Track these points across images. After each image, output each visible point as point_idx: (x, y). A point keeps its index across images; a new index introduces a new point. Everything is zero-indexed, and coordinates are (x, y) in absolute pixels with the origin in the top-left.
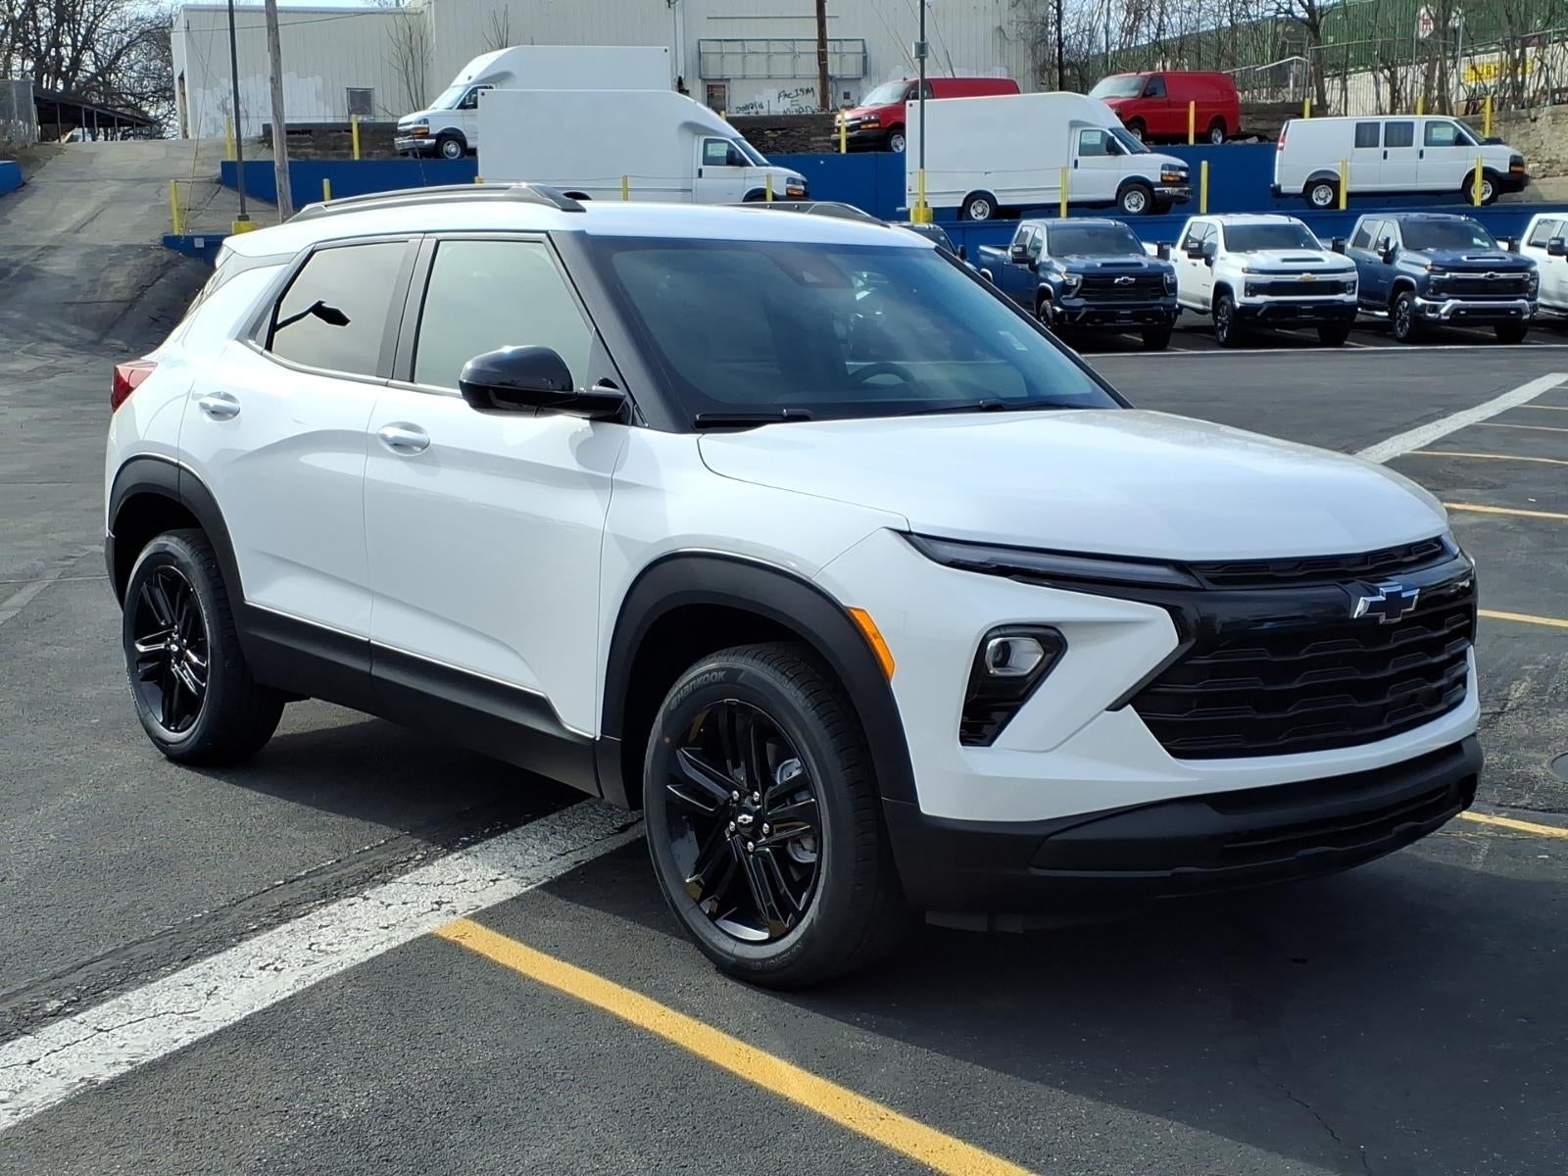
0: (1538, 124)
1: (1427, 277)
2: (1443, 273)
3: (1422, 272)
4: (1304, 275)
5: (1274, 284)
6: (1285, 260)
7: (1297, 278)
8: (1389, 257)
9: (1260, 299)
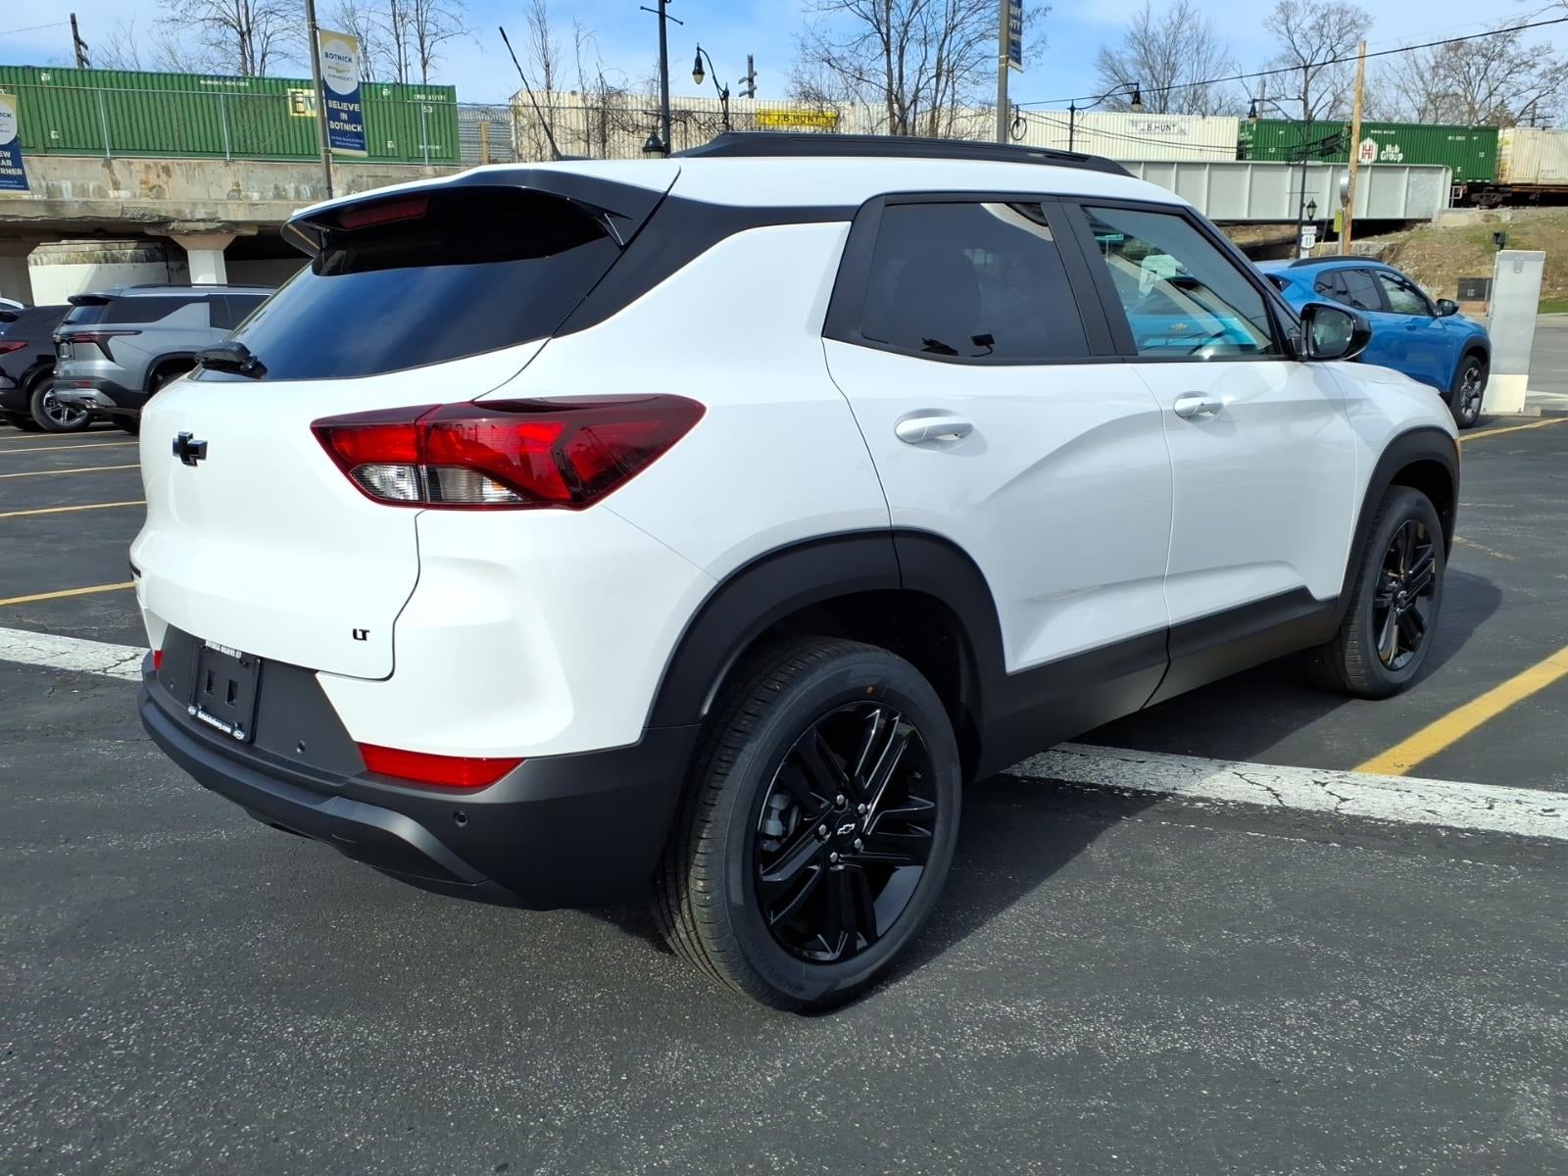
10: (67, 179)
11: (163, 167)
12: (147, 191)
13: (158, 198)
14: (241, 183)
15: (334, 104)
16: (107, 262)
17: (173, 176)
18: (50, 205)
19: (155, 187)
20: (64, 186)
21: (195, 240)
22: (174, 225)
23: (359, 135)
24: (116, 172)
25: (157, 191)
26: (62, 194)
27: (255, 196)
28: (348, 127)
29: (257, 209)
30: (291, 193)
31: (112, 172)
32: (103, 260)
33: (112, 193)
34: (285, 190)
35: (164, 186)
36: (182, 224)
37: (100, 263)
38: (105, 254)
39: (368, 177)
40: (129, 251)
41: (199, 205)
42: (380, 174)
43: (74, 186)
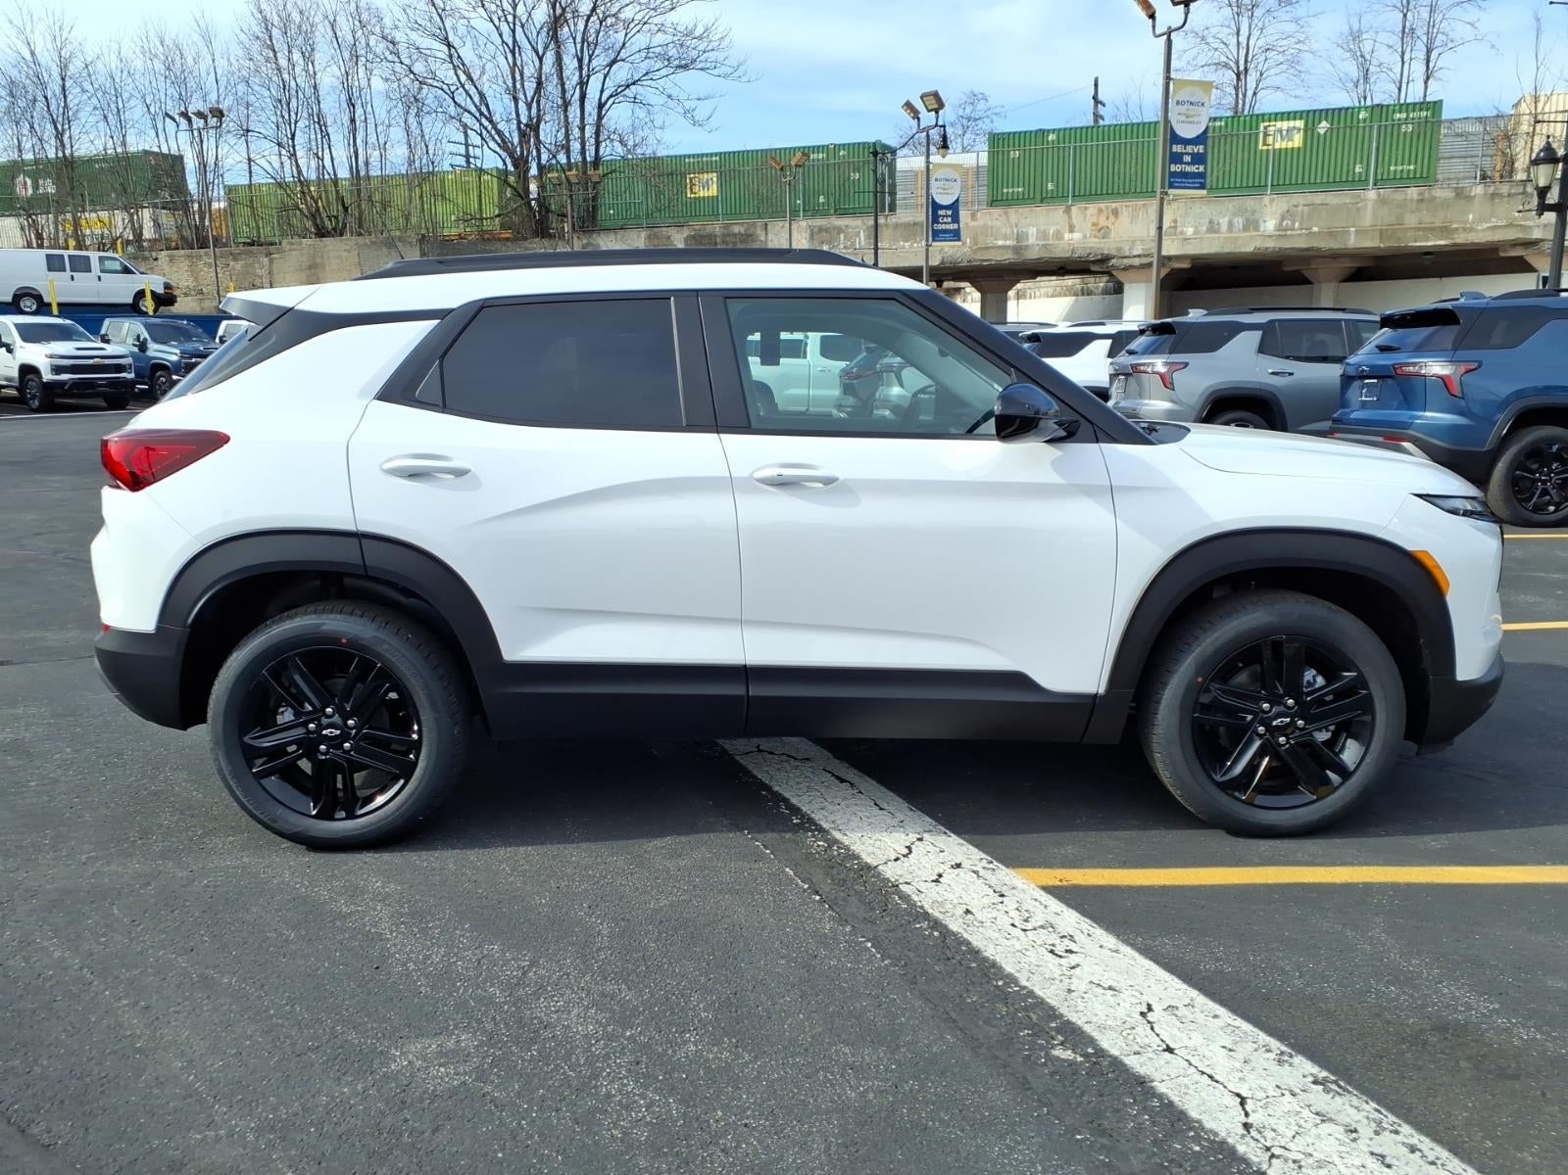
0: (159, 262)
1: (179, 362)
2: (191, 358)
3: (175, 358)
4: (96, 360)
5: (73, 366)
6: (78, 349)
7: (91, 362)
8: (143, 346)
9: (65, 377)
10: (1033, 226)
11: (1113, 210)
12: (1096, 233)
13: (1103, 238)
14: (1179, 220)
15: (1178, 148)
16: (1083, 295)
17: (1120, 216)
18: (1017, 249)
19: (1102, 228)
20: (1030, 232)
21: (1131, 274)
22: (1113, 261)
23: (1202, 175)
24: (1073, 217)
25: (1103, 232)
26: (1028, 239)
27: (1190, 231)
28: (1193, 169)
29: (1188, 243)
30: (1224, 227)
31: (1070, 218)
32: (1080, 293)
33: (1067, 236)
34: (1218, 224)
35: (1112, 227)
36: (1120, 260)
37: (1077, 295)
38: (1083, 288)
39: (1304, 205)
40: (1101, 285)
41: (1138, 243)
42: (1318, 202)
43: (1038, 231)
